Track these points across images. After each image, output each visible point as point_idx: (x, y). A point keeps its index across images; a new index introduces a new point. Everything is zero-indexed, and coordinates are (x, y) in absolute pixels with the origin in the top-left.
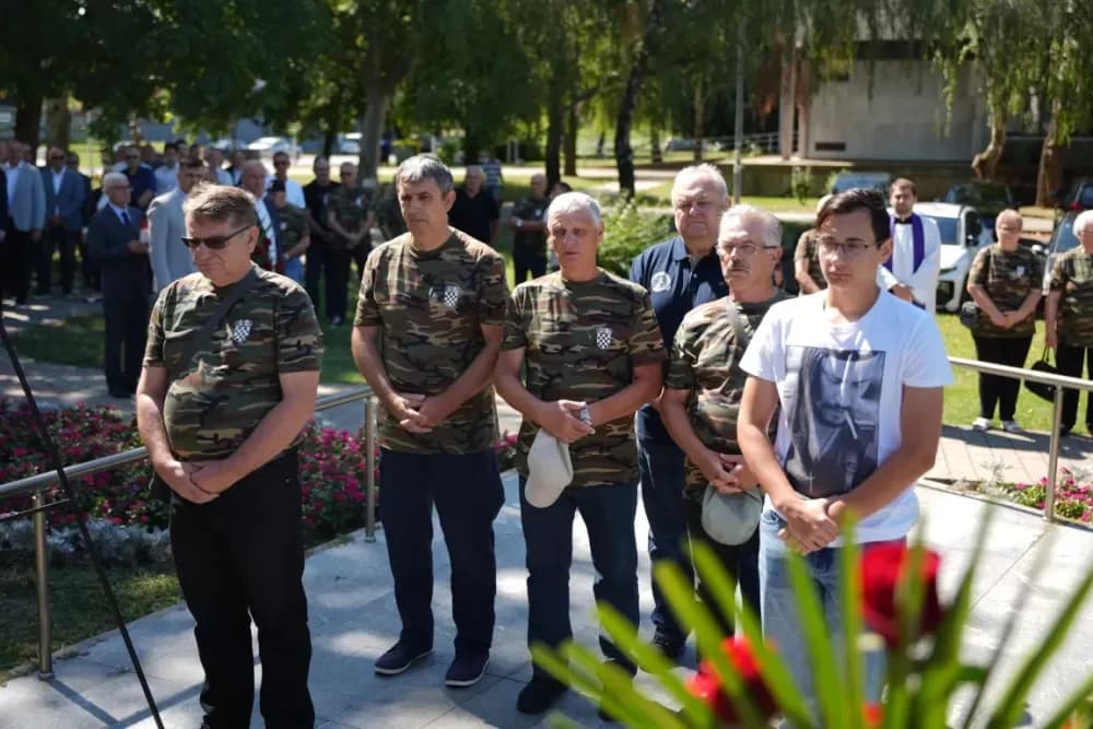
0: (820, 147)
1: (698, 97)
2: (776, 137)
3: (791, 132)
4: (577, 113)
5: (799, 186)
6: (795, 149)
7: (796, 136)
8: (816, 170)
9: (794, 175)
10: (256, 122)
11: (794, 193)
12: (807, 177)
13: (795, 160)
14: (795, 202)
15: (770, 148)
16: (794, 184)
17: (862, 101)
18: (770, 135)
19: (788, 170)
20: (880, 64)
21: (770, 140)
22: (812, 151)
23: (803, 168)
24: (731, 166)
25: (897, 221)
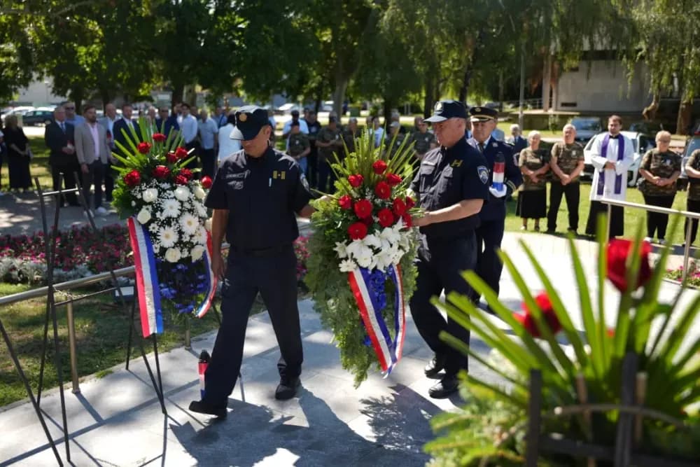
0: (564, 105)
1: (501, 81)
2: (540, 101)
3: (548, 98)
4: (440, 89)
5: (552, 125)
6: (550, 106)
7: (551, 100)
8: (561, 117)
9: (550, 119)
10: (283, 96)
11: (550, 128)
12: (557, 120)
13: (551, 112)
14: (550, 133)
15: (537, 106)
16: (550, 123)
17: (584, 81)
18: (538, 100)
19: (546, 117)
20: (594, 63)
21: (538, 102)
22: (559, 107)
23: (555, 115)
24: (518, 115)
25: (611, 137)
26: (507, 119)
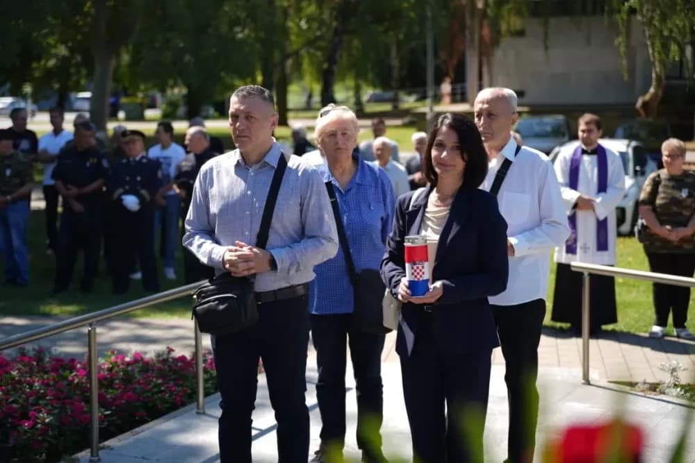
1: (394, 53)
2: (463, 87)
3: (477, 83)
7: (481, 86)
15: (458, 97)
18: (458, 85)
21: (459, 90)
24: (424, 114)
25: (584, 152)
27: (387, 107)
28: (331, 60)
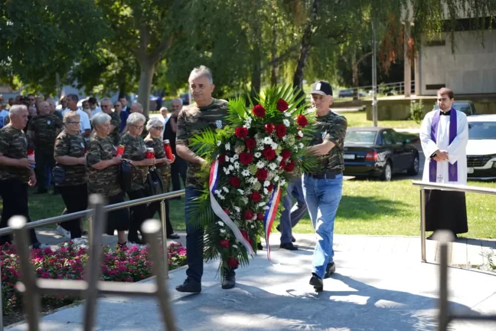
0: (429, 87)
1: (354, 61)
2: (403, 84)
3: (410, 81)
4: (277, 75)
5: (415, 112)
6: (413, 92)
7: (413, 83)
8: (425, 102)
9: (411, 105)
11: (412, 117)
12: (421, 106)
13: (413, 97)
14: (413, 122)
15: (401, 91)
16: (412, 111)
17: (451, 57)
18: (400, 83)
19: (407, 103)
21: (401, 86)
22: (424, 91)
23: (417, 101)
24: (371, 102)
25: (441, 113)
26: (361, 108)
27: (350, 99)
28: (301, 64)
